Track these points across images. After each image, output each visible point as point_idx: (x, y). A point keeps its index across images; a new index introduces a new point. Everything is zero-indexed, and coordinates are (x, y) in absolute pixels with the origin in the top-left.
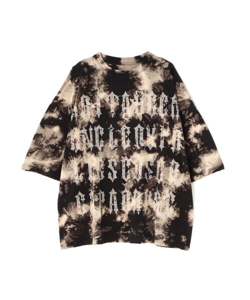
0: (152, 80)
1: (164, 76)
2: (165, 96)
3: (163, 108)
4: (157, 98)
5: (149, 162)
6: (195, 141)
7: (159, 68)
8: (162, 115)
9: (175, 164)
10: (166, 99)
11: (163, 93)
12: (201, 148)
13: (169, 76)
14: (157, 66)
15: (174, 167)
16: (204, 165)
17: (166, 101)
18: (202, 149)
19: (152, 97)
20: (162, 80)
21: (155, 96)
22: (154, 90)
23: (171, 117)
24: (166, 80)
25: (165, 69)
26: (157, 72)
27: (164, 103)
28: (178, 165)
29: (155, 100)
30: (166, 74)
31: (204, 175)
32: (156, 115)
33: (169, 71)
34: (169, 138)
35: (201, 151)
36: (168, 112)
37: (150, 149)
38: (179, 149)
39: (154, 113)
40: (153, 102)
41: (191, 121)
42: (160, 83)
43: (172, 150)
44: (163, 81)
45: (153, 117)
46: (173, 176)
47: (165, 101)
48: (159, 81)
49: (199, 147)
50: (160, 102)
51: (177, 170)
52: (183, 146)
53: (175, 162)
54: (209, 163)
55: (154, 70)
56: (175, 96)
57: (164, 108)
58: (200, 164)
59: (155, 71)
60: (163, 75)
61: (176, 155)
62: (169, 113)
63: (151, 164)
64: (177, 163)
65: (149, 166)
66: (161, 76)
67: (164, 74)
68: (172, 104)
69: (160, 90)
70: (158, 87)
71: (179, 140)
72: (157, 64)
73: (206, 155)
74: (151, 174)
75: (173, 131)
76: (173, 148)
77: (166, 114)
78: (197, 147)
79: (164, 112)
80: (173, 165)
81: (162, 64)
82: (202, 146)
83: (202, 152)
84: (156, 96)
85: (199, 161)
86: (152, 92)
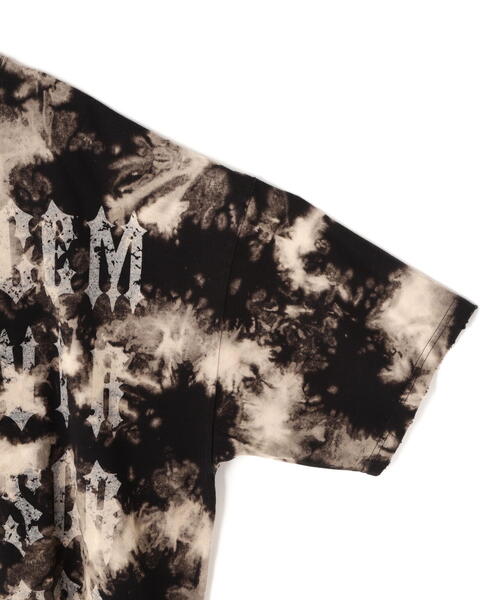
0: (9, 155)
1: (56, 137)
2: (61, 215)
3: (52, 263)
4: (31, 224)
5: (22, 479)
6: (320, 283)
7: (32, 106)
8: (54, 293)
9: (102, 483)
10: (68, 226)
11: (52, 205)
12: (354, 293)
13: (75, 134)
14: (24, 100)
15: (101, 495)
16: (404, 338)
17: (68, 234)
18: (361, 295)
19: (12, 221)
20: (47, 154)
21: (25, 218)
22: (19, 195)
23: (86, 298)
24: (65, 151)
25: (59, 108)
26: (26, 123)
27: (59, 242)
28: (113, 485)
29: (23, 234)
30: (61, 127)
31: (428, 372)
32: (33, 290)
33: (73, 115)
34: (80, 379)
35: (362, 302)
36: (73, 281)
37: (21, 426)
38: (115, 421)
39: (27, 285)
40: (19, 242)
41: (265, 229)
42: (39, 167)
43: (90, 428)
44: (52, 158)
45: (24, 300)
46: (99, 527)
47: (63, 238)
48: (36, 157)
49: (344, 294)
50: (44, 242)
51: (112, 505)
52: (131, 406)
53: (105, 475)
54: (413, 322)
55: (12, 116)
56: (100, 217)
57: (59, 264)
58: (389, 346)
59: (19, 120)
60: (49, 131)
61: (107, 444)
62: (80, 280)
63: (30, 485)
64: (111, 477)
65: (25, 492)
66: (44, 136)
67: (54, 126)
68: (93, 246)
69: (42, 193)
70: (32, 180)
71: (114, 386)
72: (22, 92)
73: (385, 305)
74: (34, 523)
75: (96, 352)
76: (94, 421)
77: (66, 286)
78: (338, 299)
79: (57, 281)
80: (95, 483)
81: (47, 88)
82: (352, 285)
83: (368, 306)
84: (29, 217)
85: (380, 338)
86: (11, 202)
